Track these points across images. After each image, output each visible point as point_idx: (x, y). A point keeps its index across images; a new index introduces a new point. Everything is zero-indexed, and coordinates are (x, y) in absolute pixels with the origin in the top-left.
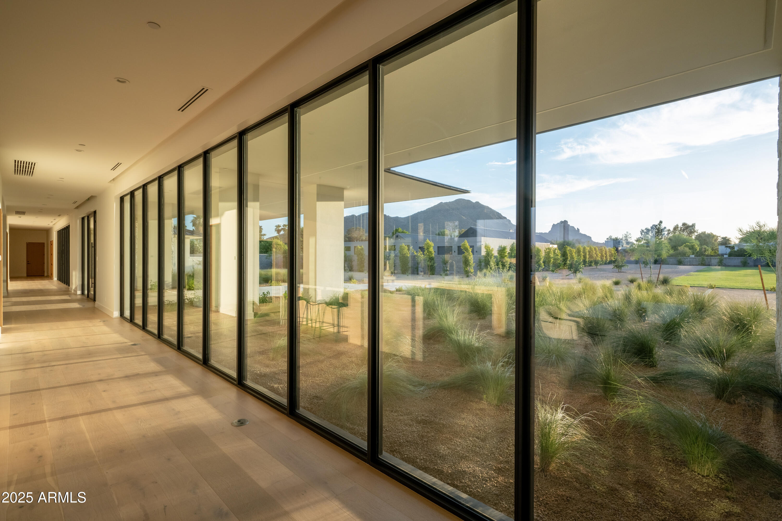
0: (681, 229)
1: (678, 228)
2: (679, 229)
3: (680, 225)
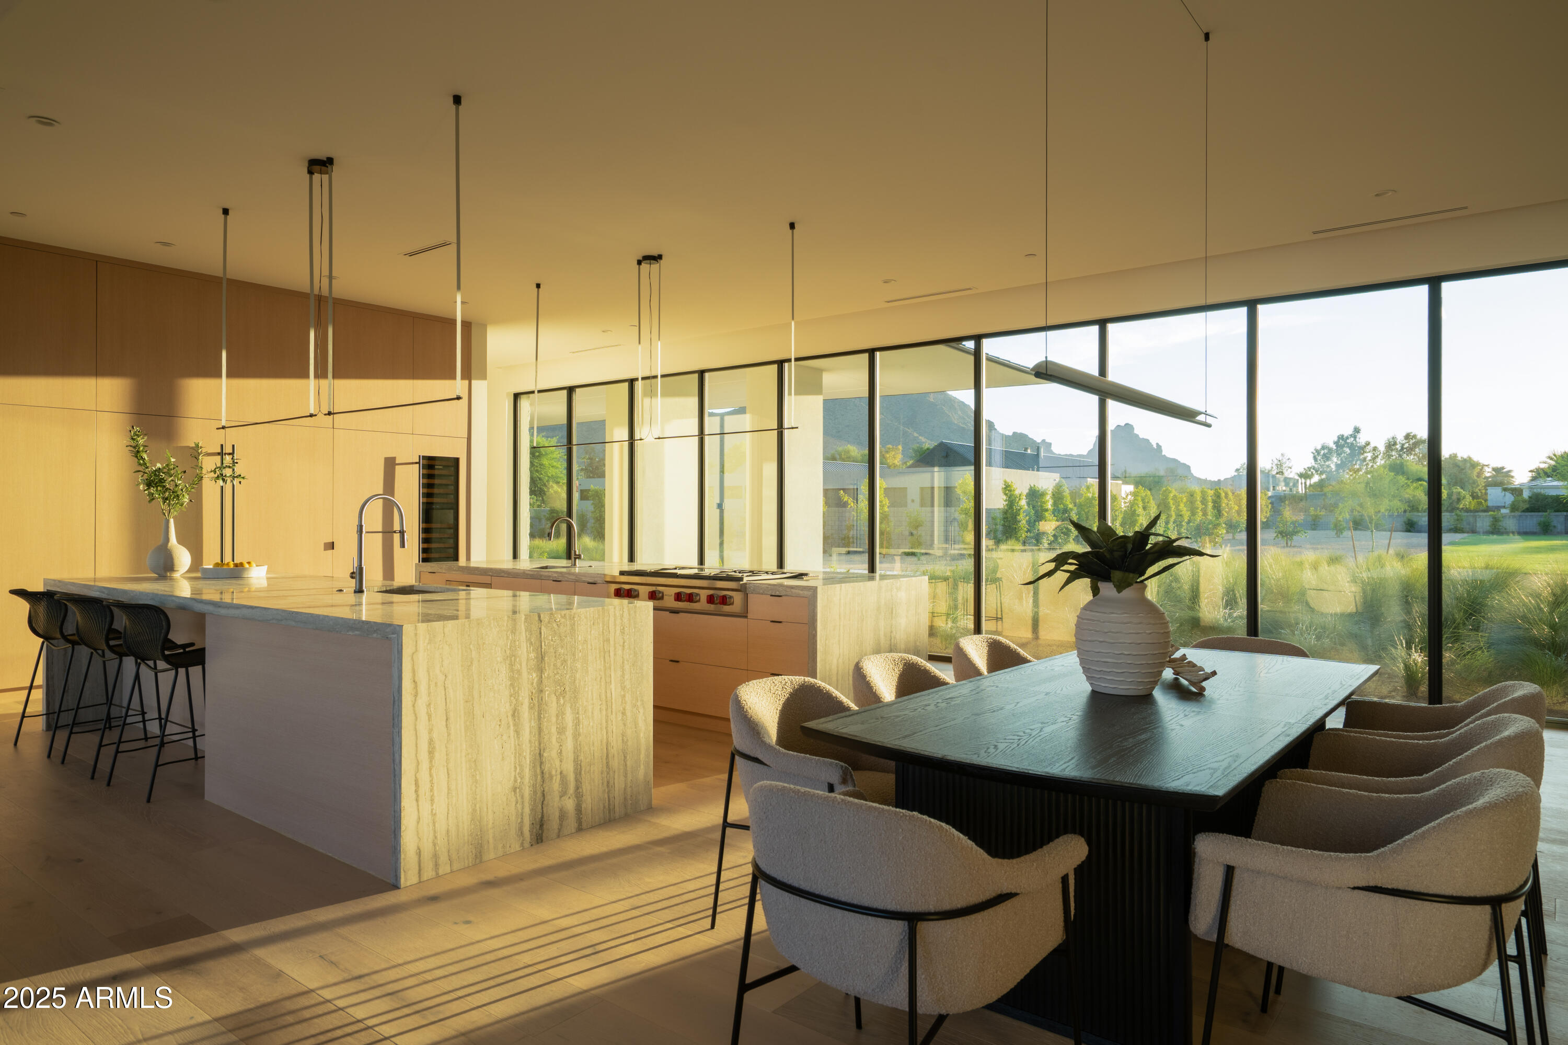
0: (1402, 448)
1: (1395, 444)
2: (1398, 447)
3: (1400, 438)
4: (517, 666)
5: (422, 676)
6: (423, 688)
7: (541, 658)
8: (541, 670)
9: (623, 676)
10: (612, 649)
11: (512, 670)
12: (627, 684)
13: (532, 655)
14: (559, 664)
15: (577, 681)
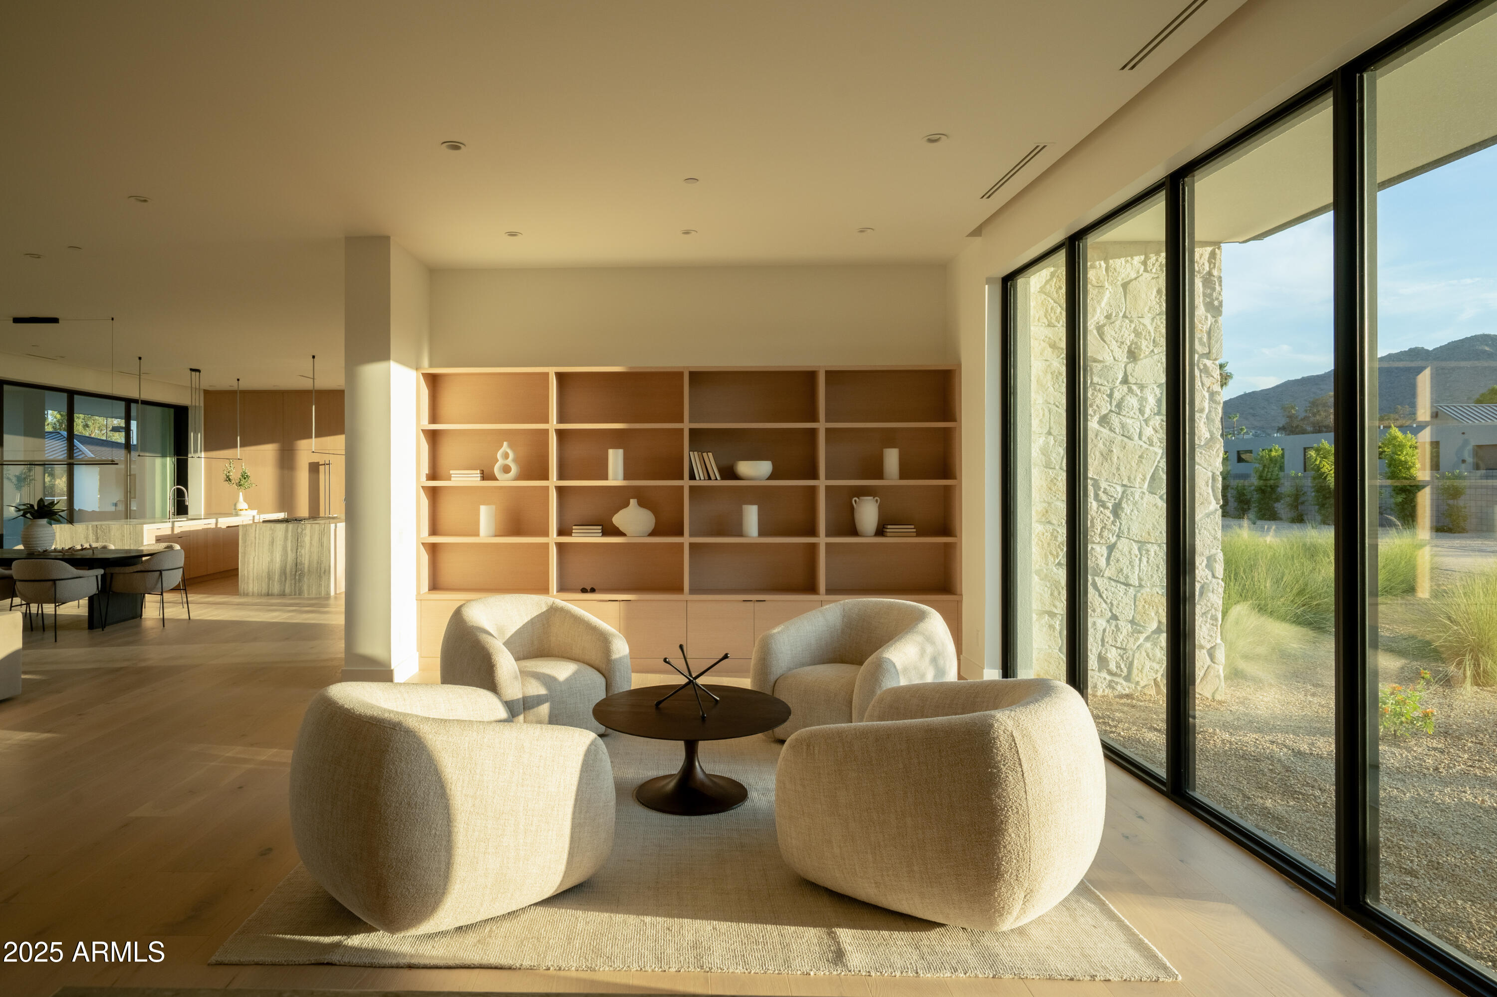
4: (88, 541)
7: (97, 539)
10: (126, 539)
13: (94, 538)
14: (104, 541)
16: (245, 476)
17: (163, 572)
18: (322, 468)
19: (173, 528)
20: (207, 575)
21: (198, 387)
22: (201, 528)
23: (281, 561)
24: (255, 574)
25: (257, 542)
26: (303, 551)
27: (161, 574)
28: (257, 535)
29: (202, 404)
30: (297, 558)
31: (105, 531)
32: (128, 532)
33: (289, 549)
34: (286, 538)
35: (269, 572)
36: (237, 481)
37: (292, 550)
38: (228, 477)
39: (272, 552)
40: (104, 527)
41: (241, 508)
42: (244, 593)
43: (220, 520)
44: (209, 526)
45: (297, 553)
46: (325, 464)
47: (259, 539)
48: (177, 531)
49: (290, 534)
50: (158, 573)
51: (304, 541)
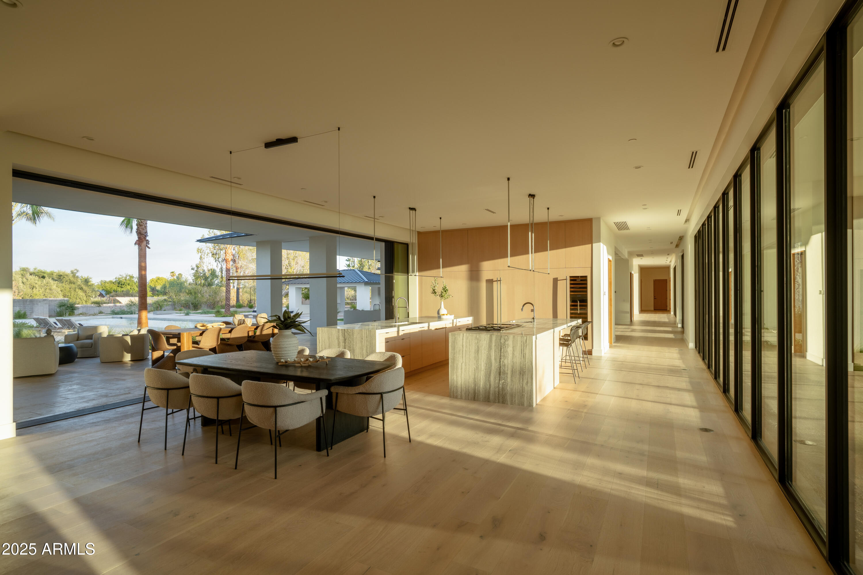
4: (339, 341)
5: (320, 338)
6: (321, 341)
7: (345, 340)
8: (345, 343)
9: (367, 349)
10: (364, 341)
11: (338, 342)
12: (368, 351)
13: (343, 339)
14: (349, 342)
15: (354, 348)
16: (445, 290)
17: (384, 395)
18: (495, 284)
19: (398, 332)
20: (422, 368)
21: (414, 229)
22: (418, 331)
23: (486, 369)
24: (463, 379)
25: (464, 349)
26: (506, 361)
27: (382, 397)
28: (464, 344)
29: (417, 242)
30: (500, 367)
31: (350, 334)
32: (365, 336)
33: (493, 358)
34: (490, 347)
35: (474, 378)
36: (440, 294)
37: (495, 359)
38: (434, 290)
39: (477, 359)
40: (349, 331)
41: (443, 314)
42: (453, 395)
43: (431, 324)
44: (423, 329)
45: (500, 362)
46: (497, 281)
47: (466, 347)
48: (401, 333)
49: (493, 344)
50: (379, 396)
51: (507, 351)
